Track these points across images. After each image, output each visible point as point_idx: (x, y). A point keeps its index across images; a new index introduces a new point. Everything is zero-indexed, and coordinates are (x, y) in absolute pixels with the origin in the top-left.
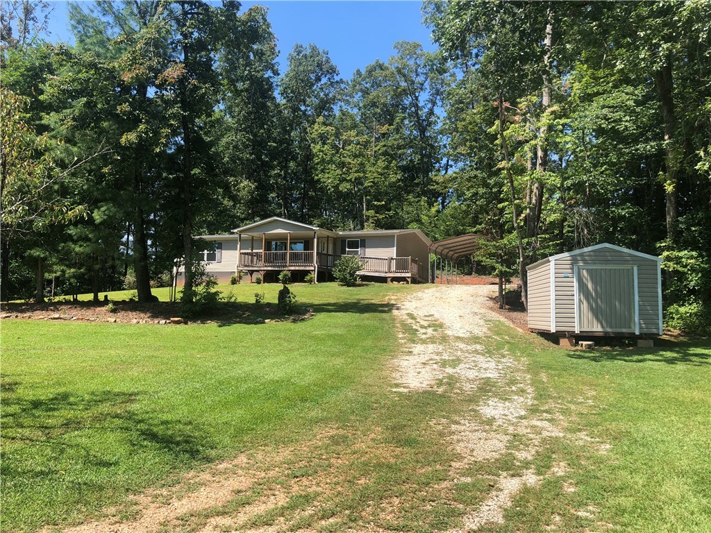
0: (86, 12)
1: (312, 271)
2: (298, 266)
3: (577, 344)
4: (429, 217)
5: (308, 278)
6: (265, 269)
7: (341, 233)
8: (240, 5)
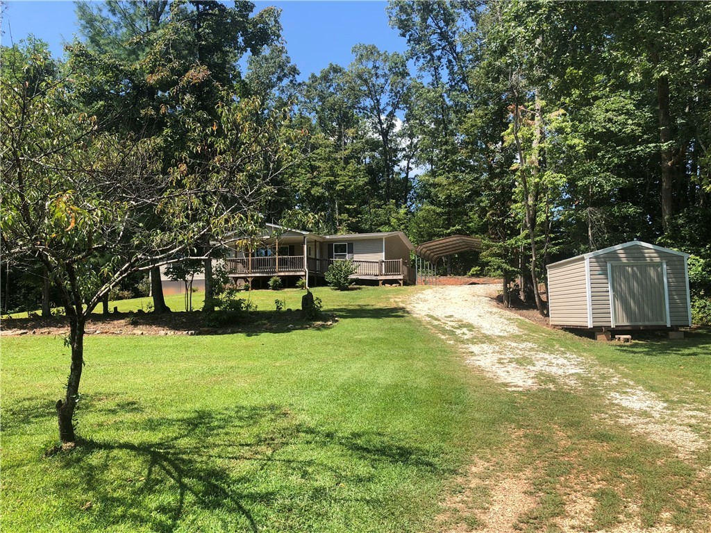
0: (95, 12)
1: (303, 276)
2: (288, 271)
3: (613, 338)
4: (399, 220)
5: (300, 283)
6: (253, 275)
7: (328, 237)
8: (254, 6)
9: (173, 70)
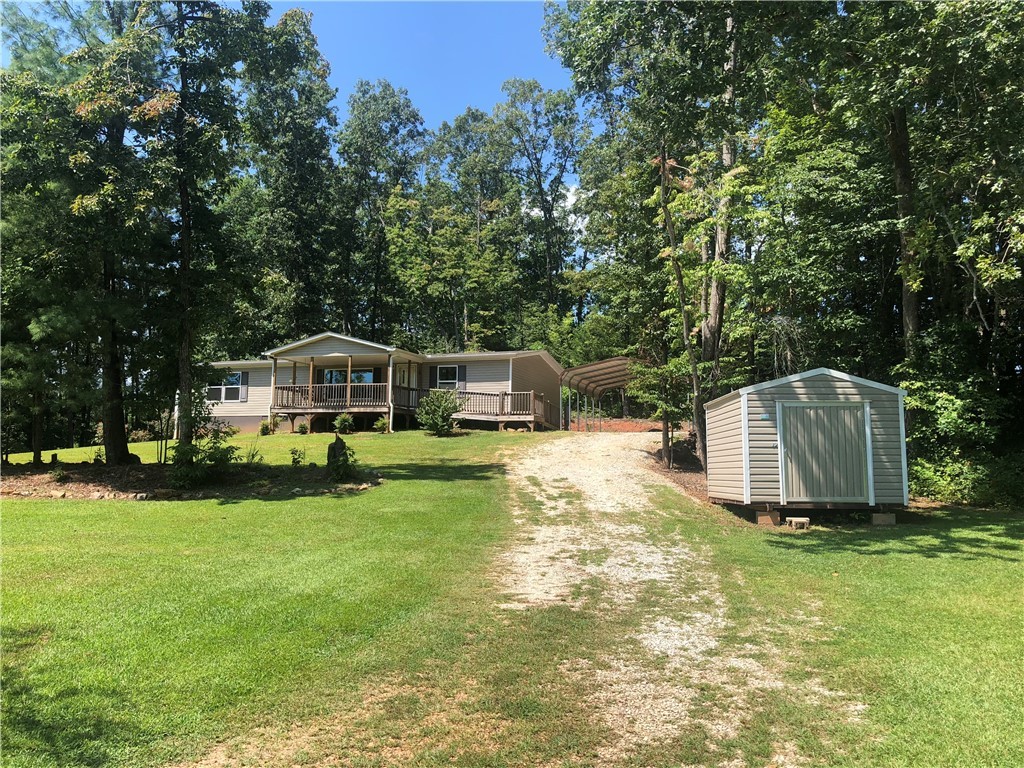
0: (27, 13)
1: (385, 413)
2: (364, 406)
3: (783, 521)
4: (561, 333)
5: (378, 424)
6: (314, 411)
7: (429, 356)
8: (269, 7)
9: (124, 98)
